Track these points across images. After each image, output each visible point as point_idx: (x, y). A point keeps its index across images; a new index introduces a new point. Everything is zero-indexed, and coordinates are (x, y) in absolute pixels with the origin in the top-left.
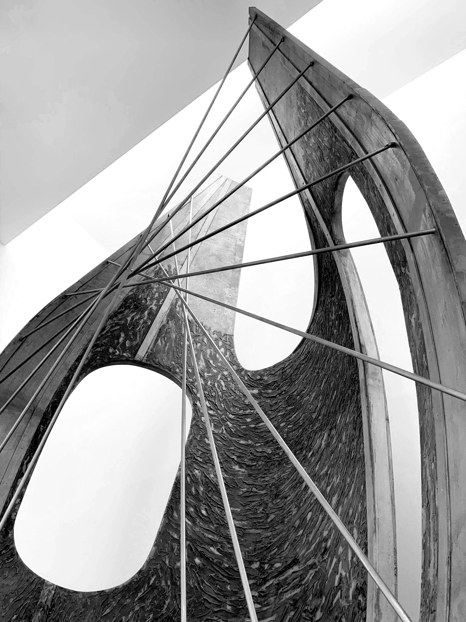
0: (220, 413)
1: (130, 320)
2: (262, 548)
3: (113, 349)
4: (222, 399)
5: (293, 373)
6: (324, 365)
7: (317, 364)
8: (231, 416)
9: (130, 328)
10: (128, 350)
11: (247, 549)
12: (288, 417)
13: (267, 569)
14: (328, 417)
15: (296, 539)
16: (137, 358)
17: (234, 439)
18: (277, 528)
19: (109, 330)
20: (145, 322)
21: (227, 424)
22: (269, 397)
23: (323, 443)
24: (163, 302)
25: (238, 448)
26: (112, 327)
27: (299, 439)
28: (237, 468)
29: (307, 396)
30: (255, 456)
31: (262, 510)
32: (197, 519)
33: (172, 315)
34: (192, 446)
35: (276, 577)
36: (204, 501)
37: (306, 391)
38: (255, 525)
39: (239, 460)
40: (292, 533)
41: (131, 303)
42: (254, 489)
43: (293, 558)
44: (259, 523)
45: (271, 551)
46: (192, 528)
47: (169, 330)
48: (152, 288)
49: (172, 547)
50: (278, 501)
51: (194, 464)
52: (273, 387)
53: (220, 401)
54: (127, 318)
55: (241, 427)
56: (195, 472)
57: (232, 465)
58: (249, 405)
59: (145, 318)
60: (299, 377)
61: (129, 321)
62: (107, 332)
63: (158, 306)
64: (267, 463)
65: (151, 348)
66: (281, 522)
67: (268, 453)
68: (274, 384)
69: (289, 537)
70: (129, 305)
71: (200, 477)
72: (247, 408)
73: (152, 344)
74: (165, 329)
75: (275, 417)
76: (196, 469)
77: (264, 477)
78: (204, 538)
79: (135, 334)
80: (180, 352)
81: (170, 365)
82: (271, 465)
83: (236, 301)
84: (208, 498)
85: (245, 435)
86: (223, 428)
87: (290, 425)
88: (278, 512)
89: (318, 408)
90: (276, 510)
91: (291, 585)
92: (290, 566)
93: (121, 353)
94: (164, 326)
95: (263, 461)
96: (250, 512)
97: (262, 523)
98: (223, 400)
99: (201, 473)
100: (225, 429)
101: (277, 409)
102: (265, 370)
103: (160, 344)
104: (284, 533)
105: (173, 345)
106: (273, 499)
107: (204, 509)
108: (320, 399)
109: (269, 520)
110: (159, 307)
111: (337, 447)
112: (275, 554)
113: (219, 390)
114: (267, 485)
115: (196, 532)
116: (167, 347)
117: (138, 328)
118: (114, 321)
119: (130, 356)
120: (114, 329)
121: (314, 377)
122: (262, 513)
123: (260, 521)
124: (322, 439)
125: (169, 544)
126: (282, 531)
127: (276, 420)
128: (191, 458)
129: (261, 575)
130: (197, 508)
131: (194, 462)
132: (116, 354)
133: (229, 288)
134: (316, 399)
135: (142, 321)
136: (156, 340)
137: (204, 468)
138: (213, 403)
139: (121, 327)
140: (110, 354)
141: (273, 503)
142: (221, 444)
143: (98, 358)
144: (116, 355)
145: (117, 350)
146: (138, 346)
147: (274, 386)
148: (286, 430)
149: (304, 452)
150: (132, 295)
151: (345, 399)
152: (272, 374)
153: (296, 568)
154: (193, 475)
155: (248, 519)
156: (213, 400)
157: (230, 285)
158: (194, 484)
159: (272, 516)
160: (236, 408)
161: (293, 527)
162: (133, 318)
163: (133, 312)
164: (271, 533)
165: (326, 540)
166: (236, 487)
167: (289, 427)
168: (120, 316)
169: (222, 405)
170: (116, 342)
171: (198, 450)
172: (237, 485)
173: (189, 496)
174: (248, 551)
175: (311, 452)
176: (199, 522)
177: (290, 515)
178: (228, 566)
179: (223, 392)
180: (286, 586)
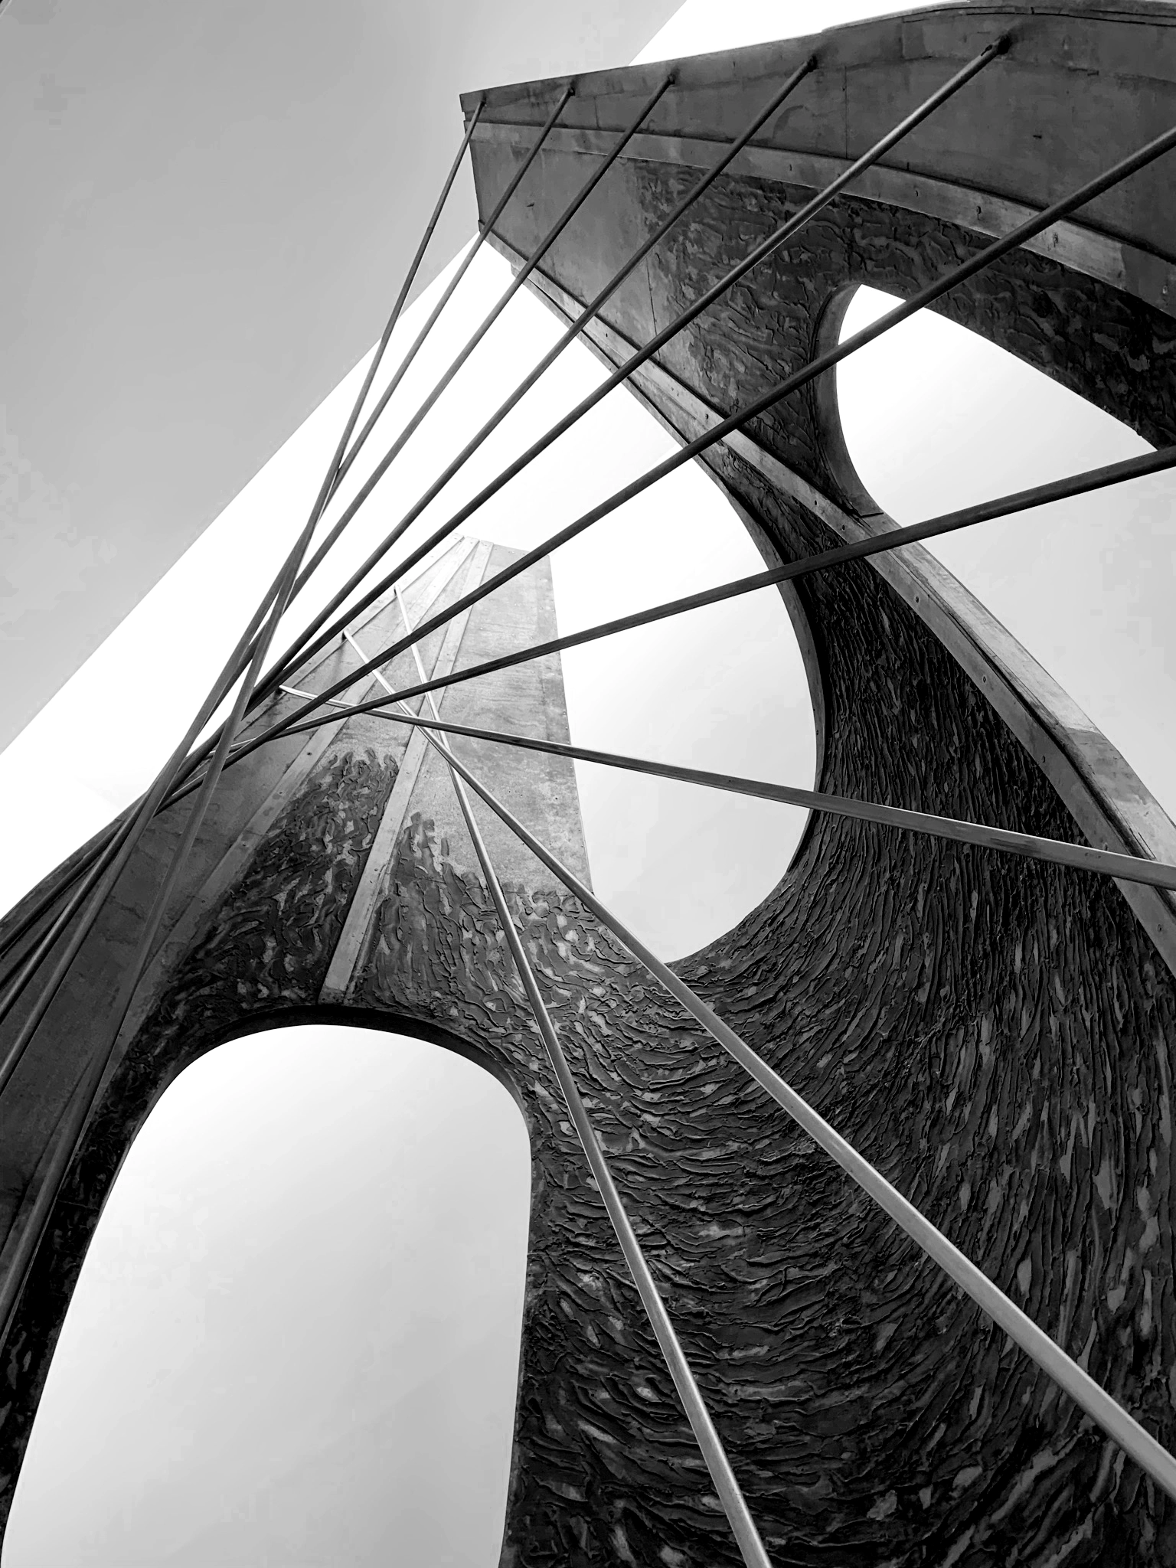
0: (613, 1098)
1: (286, 902)
2: (887, 1441)
3: (249, 985)
4: (609, 1061)
5: (807, 921)
6: (907, 849)
7: (879, 859)
8: (648, 1096)
9: (287, 920)
10: (294, 981)
11: (835, 1465)
12: (834, 1035)
13: (932, 1505)
14: (974, 975)
15: (1004, 1365)
16: (325, 997)
17: (679, 1154)
18: (919, 1358)
19: (228, 934)
20: (331, 900)
21: (645, 1122)
22: (754, 1008)
23: (985, 1050)
24: (372, 841)
25: (701, 1174)
26: (234, 927)
27: (895, 1077)
28: (715, 1231)
29: (877, 956)
30: (763, 1178)
31: (844, 1323)
32: (629, 1419)
33: (404, 869)
34: (552, 1209)
35: (975, 1518)
36: (637, 1359)
37: (867, 945)
38: (833, 1377)
39: (714, 1207)
40: (980, 1357)
41: (279, 857)
42: (794, 1273)
43: (1018, 1432)
44: (848, 1365)
45: (925, 1441)
46: (620, 1454)
47: (405, 910)
48: (333, 812)
49: (569, 1529)
50: (891, 1276)
51: (571, 1260)
52: (757, 977)
53: (604, 1067)
54: (276, 897)
55: (693, 1115)
56: (581, 1280)
57: (697, 1229)
58: (696, 1049)
59: (329, 890)
60: (833, 919)
61: (282, 905)
62: (223, 942)
63: (361, 855)
64: (810, 1183)
65: (360, 964)
66: (927, 1337)
67: (803, 1156)
68: (758, 968)
69: (975, 1371)
70: (274, 864)
71: (601, 1293)
72: (692, 1059)
73: (363, 954)
74: (394, 908)
75: (792, 1051)
76: (585, 1272)
77: (817, 1225)
78: (672, 1474)
79: (308, 938)
80: (451, 962)
81: (428, 1001)
82: (828, 1184)
83: (577, 809)
84: (646, 1346)
85: (711, 1132)
86: (636, 1135)
87: (850, 1052)
88: (902, 1310)
89: (929, 971)
90: (893, 1305)
91: (1047, 1523)
92: (1019, 1461)
93: (276, 991)
94: (386, 902)
95: (796, 1183)
96: (806, 1344)
97: (859, 1363)
98: (613, 1061)
99: (601, 1279)
100: (641, 1135)
101: (790, 1028)
102: (717, 945)
103: (387, 951)
104: (951, 1366)
105: (426, 948)
106: (870, 1278)
107: (644, 1383)
108: (926, 941)
109: (880, 1345)
110: (363, 855)
111: (1045, 1031)
112: (941, 1444)
113: (591, 1040)
114: (833, 1244)
115: (639, 1462)
116: (409, 955)
117: (314, 918)
118: (239, 908)
119: (303, 996)
120: (243, 930)
121: (882, 897)
122: (848, 1332)
123: (850, 1358)
124: (978, 1041)
125: (559, 1524)
126: (942, 1361)
127: (798, 1058)
128: (559, 1245)
129: (916, 1531)
130: (621, 1387)
131: (569, 1252)
132: (260, 996)
133: (548, 783)
134: (912, 949)
135: (320, 900)
136: (374, 944)
137: (607, 1261)
138: (584, 1076)
139: (261, 923)
140: (242, 998)
141: (874, 1291)
142: (641, 1179)
143: (208, 1013)
144: (261, 999)
145: (260, 986)
146: (324, 965)
147: (759, 973)
148: (842, 1070)
149: (927, 1106)
150: (277, 836)
151: (1018, 893)
152: (742, 947)
153: (1043, 1460)
154: (581, 1291)
155: (802, 1366)
156: (583, 1071)
157: (550, 774)
158: (587, 1318)
159: (888, 1330)
160: (660, 1071)
161: (975, 1333)
162: (292, 895)
163: (287, 880)
164: (901, 1383)
165: (1128, 1317)
166: (730, 1285)
167: (846, 1060)
168: (253, 895)
169: (614, 1075)
170: (254, 965)
171: (573, 1217)
172: (733, 1280)
173: (582, 1357)
174: (839, 1470)
175: (953, 1096)
176: (639, 1429)
177: (949, 1303)
178: (783, 1542)
179: (604, 1041)
180: (1030, 1534)
